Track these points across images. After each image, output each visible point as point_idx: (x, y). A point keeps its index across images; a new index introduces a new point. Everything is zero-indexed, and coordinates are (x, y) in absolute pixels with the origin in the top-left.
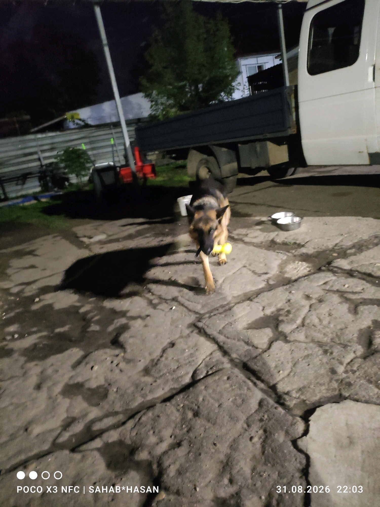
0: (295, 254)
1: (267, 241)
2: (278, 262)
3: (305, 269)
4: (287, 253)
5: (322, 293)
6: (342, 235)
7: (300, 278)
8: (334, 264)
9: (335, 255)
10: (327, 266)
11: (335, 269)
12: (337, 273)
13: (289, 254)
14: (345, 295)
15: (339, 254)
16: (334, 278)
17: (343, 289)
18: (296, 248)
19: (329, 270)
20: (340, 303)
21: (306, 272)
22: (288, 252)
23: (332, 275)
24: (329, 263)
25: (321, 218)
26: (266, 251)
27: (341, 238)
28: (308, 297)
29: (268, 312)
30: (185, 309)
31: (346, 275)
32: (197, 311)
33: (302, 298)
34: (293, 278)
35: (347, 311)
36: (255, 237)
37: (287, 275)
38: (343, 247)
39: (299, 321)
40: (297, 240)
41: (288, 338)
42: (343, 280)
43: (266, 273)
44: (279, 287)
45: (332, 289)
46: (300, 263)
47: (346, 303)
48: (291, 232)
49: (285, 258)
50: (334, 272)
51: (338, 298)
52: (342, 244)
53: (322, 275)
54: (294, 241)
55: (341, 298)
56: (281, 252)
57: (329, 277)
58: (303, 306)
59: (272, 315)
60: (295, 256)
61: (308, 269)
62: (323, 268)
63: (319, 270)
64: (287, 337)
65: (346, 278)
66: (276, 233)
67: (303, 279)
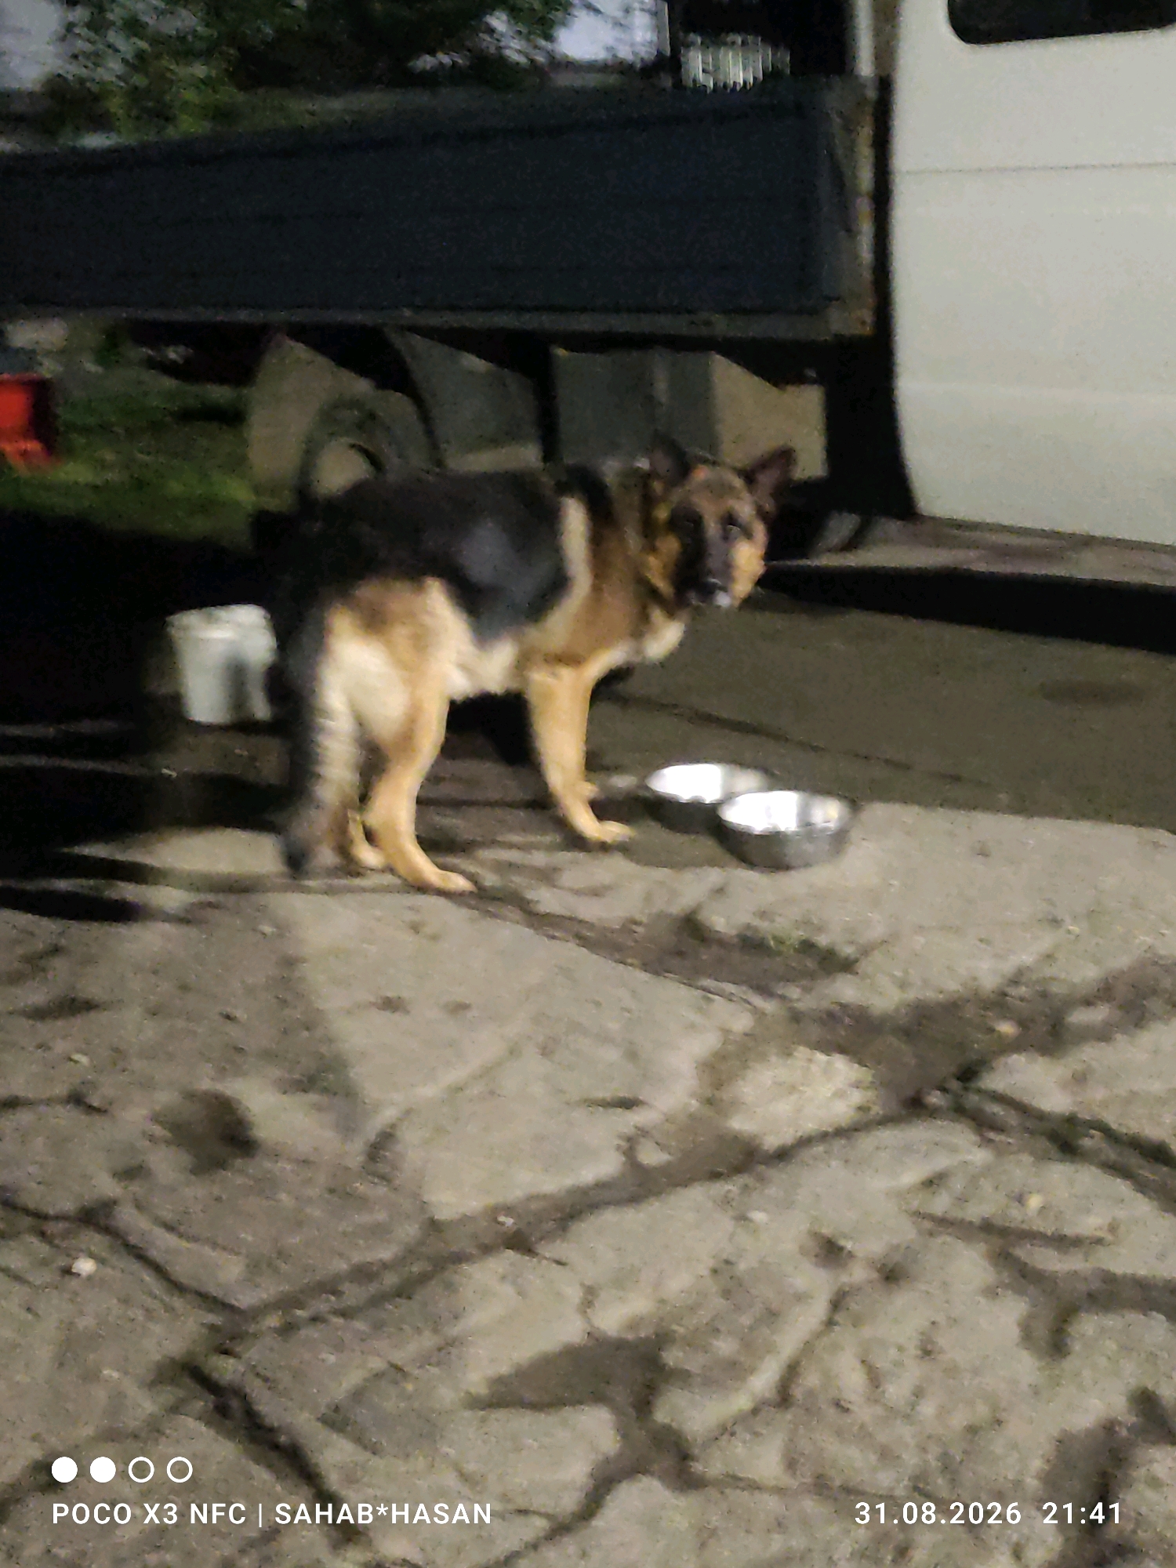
0: (800, 1006)
1: (661, 916)
2: (704, 1044)
3: (839, 1094)
4: (758, 1001)
5: (907, 1232)
6: (1055, 922)
7: (805, 1142)
8: (993, 1081)
9: (1007, 1028)
10: (955, 1085)
11: (996, 1109)
12: (1000, 1129)
13: (768, 1006)
14: (1021, 1252)
15: (1023, 1023)
16: (980, 1156)
17: (1016, 1216)
18: (812, 976)
19: (960, 1111)
20: (991, 1292)
21: (842, 1111)
22: (765, 991)
23: (974, 1138)
24: (968, 1074)
25: (961, 817)
26: (644, 976)
27: (1047, 940)
28: (830, 1252)
29: (612, 1319)
30: (148, 1277)
31: (1043, 1143)
32: (214, 1291)
33: (803, 1251)
34: (771, 1142)
35: (1015, 1332)
36: (596, 893)
37: (739, 1124)
38: (1055, 989)
39: (764, 1380)
40: (820, 929)
41: (697, 1467)
42: (1021, 1169)
43: (628, 1104)
44: (686, 1183)
45: (957, 1214)
46: (821, 1057)
47: (1020, 1292)
48: (793, 883)
49: (741, 1022)
50: (982, 1124)
51: (984, 1263)
52: (1048, 971)
53: (919, 1133)
54: (800, 934)
55: (996, 1265)
56: (730, 988)
57: (953, 1149)
58: (801, 1298)
59: (630, 1336)
60: (796, 1017)
61: (857, 1097)
62: (935, 1099)
63: (914, 1107)
64: (693, 1458)
65: (1042, 1158)
66: (714, 876)
67: (819, 1149)
